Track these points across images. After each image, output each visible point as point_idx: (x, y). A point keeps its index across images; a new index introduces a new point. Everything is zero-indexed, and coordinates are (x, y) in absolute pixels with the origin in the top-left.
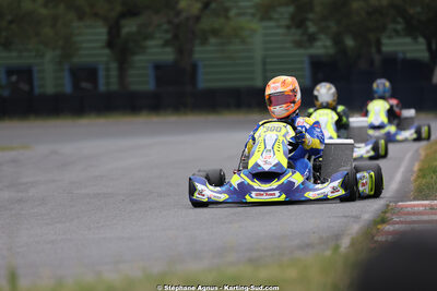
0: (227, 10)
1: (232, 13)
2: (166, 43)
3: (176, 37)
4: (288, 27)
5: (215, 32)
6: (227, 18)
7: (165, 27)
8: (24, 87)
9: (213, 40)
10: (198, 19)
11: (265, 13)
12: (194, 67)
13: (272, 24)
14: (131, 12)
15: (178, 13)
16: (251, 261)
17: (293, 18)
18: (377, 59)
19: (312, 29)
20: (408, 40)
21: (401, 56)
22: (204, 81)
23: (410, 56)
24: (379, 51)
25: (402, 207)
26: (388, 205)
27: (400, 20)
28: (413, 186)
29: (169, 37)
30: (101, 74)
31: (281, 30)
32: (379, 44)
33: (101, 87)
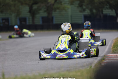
0: (61, 2)
1: (63, 3)
2: (45, 11)
3: (47, 10)
4: (78, 7)
5: (58, 8)
6: (61, 4)
7: (45, 7)
8: (6, 23)
9: (57, 11)
10: (53, 5)
11: (72, 3)
12: (52, 18)
13: (73, 6)
14: (35, 3)
15: (48, 3)
16: (68, 70)
17: (79, 4)
18: (102, 15)
19: (84, 7)
20: (110, 10)
21: (108, 15)
22: (55, 22)
23: (111, 14)
24: (102, 13)
25: (109, 56)
26: (105, 55)
27: (108, 5)
28: (111, 50)
29: (46, 9)
30: (27, 20)
31: (76, 8)
32: (102, 11)
33: (28, 23)
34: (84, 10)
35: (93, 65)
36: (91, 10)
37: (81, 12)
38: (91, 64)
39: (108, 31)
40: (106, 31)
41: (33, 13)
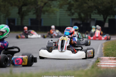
0: (50, 5)
1: (52, 6)
2: (34, 14)
3: (37, 12)
4: (67, 11)
5: (47, 11)
6: (51, 8)
7: (34, 9)
9: (46, 13)
10: (43, 7)
11: (61, 7)
12: (41, 20)
13: (62, 9)
14: (25, 5)
15: (38, 6)
17: (68, 8)
19: (73, 11)
22: (43, 24)
23: (98, 20)
24: (90, 18)
27: (97, 10)
29: (35, 12)
30: (16, 21)
31: (65, 12)
32: (90, 16)
33: (16, 24)
34: (73, 14)
37: (69, 15)
41: (22, 14)
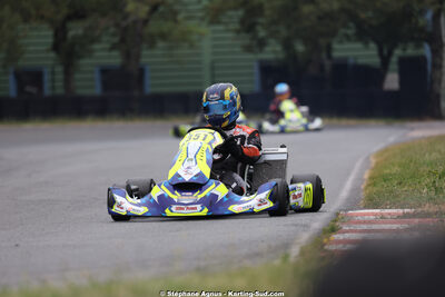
0: (175, 13)
1: (181, 17)
2: (113, 47)
3: (123, 40)
4: (238, 32)
5: (163, 36)
6: (176, 21)
7: (112, 30)
9: (161, 44)
10: (146, 22)
11: (215, 16)
12: (142, 71)
13: (221, 27)
14: (78, 15)
15: (126, 16)
16: (198, 269)
17: (242, 22)
18: (328, 64)
19: (262, 33)
20: (359, 45)
21: (351, 61)
22: (152, 86)
23: (361, 61)
24: (329, 57)
25: (352, 216)
26: (338, 214)
27: (351, 24)
28: (363, 195)
29: (116, 40)
30: (47, 78)
31: (230, 35)
32: (329, 49)
33: (47, 92)
34: (262, 44)
35: (295, 251)
36: (287, 45)
37: (248, 49)
38: (286, 246)
39: (352, 122)
40: (344, 122)
41: (68, 52)
